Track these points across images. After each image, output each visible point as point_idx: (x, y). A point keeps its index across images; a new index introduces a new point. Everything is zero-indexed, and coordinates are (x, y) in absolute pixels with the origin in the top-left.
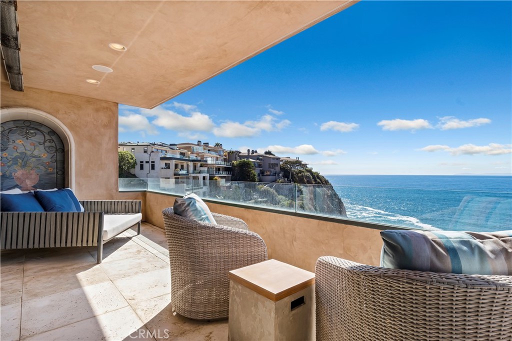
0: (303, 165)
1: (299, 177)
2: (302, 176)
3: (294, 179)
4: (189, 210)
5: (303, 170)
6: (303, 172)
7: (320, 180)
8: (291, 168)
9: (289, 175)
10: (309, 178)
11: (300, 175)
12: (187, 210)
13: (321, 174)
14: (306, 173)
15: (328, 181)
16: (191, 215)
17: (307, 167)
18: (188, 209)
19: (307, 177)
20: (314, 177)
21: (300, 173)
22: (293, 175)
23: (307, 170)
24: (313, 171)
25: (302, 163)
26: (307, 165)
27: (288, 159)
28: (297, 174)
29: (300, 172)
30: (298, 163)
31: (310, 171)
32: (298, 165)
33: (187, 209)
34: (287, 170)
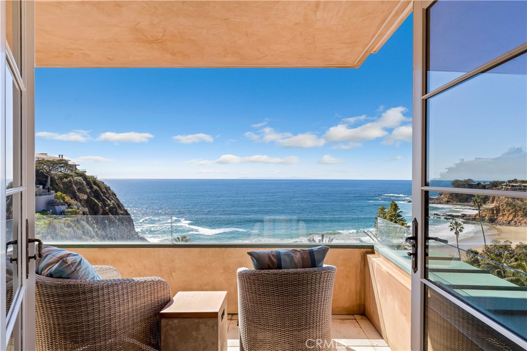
0: (71, 166)
1: (64, 183)
2: (70, 182)
3: (56, 187)
4: (80, 270)
5: (71, 174)
6: (72, 176)
7: (99, 187)
8: (50, 170)
9: (46, 181)
10: (81, 184)
11: (65, 180)
12: (79, 270)
13: (99, 178)
14: (76, 178)
15: (109, 188)
16: (83, 275)
17: (76, 169)
18: (80, 268)
19: (77, 183)
20: (88, 183)
21: (66, 178)
22: (52, 180)
23: (77, 173)
24: (87, 174)
25: (70, 163)
26: (77, 167)
27: (43, 156)
28: (61, 178)
29: (67, 176)
30: (63, 163)
31: (82, 175)
32: (62, 167)
33: (78, 268)
34: (42, 172)
